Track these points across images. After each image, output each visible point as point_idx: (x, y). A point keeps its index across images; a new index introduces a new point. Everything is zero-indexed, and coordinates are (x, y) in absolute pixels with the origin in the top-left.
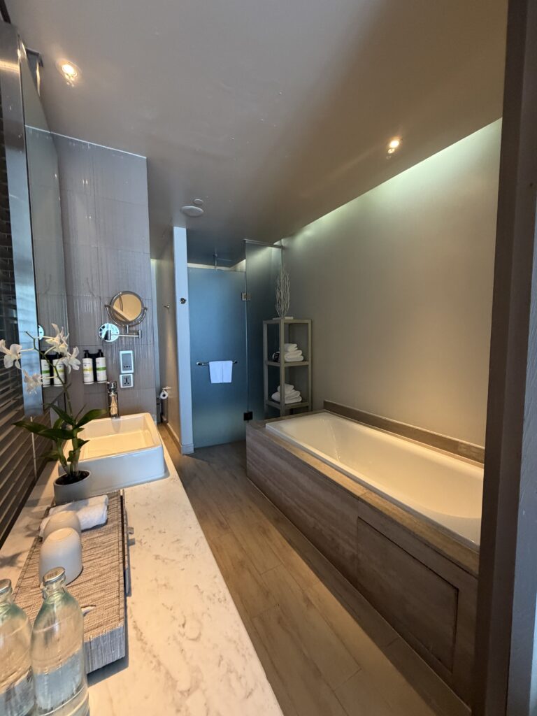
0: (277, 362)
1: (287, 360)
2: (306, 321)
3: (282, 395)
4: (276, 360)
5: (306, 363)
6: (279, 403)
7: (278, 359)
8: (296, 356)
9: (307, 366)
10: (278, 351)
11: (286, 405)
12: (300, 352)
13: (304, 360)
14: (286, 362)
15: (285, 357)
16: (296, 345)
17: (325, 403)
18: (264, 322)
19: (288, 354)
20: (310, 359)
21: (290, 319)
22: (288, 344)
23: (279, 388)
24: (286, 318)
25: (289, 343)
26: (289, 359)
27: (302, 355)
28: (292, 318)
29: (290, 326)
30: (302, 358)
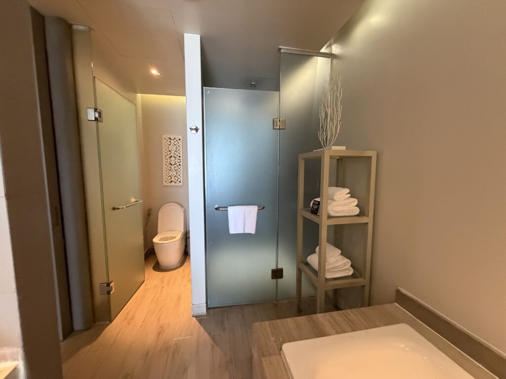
0: (316, 214)
1: (333, 214)
2: (368, 153)
3: (322, 261)
4: (315, 211)
5: (364, 220)
6: (315, 272)
7: (317, 209)
8: (346, 208)
9: (367, 224)
10: (319, 196)
11: (327, 280)
12: (355, 202)
13: (362, 214)
14: (330, 217)
15: (330, 208)
16: (348, 191)
17: (398, 292)
18: (299, 155)
19: (334, 203)
20: (371, 214)
21: (339, 149)
22: (335, 188)
23: (317, 249)
24: (334, 148)
25: (337, 186)
26: (336, 212)
27: (357, 206)
28: (344, 148)
29: (341, 161)
30: (357, 211)
